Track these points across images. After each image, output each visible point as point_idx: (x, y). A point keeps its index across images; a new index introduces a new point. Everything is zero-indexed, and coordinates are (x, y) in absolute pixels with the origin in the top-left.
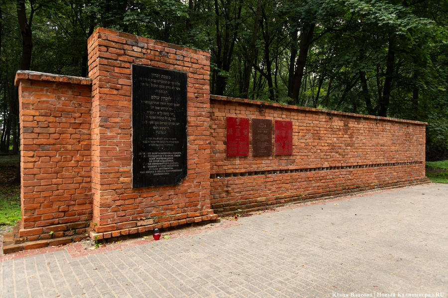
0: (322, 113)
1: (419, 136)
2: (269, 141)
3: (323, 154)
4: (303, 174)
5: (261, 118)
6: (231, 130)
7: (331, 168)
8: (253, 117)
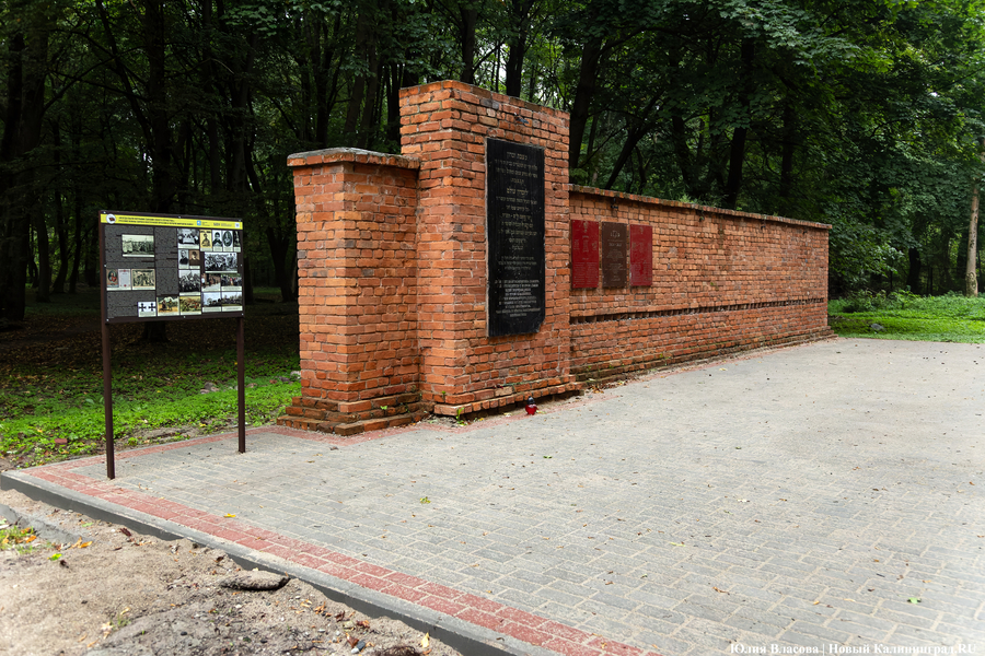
0: (690, 210)
1: (819, 249)
2: (623, 261)
3: (690, 284)
4: (664, 320)
5: (613, 220)
6: (577, 242)
7: (701, 309)
8: (603, 219)
